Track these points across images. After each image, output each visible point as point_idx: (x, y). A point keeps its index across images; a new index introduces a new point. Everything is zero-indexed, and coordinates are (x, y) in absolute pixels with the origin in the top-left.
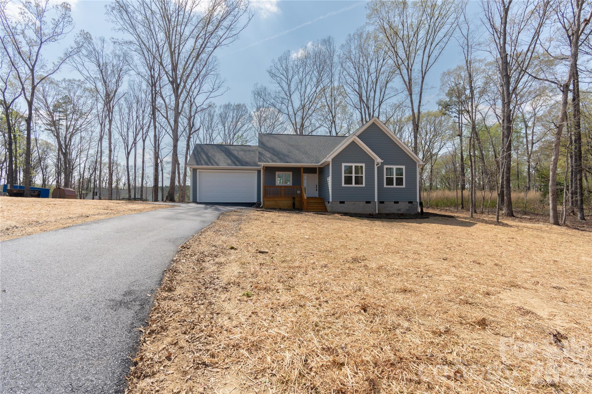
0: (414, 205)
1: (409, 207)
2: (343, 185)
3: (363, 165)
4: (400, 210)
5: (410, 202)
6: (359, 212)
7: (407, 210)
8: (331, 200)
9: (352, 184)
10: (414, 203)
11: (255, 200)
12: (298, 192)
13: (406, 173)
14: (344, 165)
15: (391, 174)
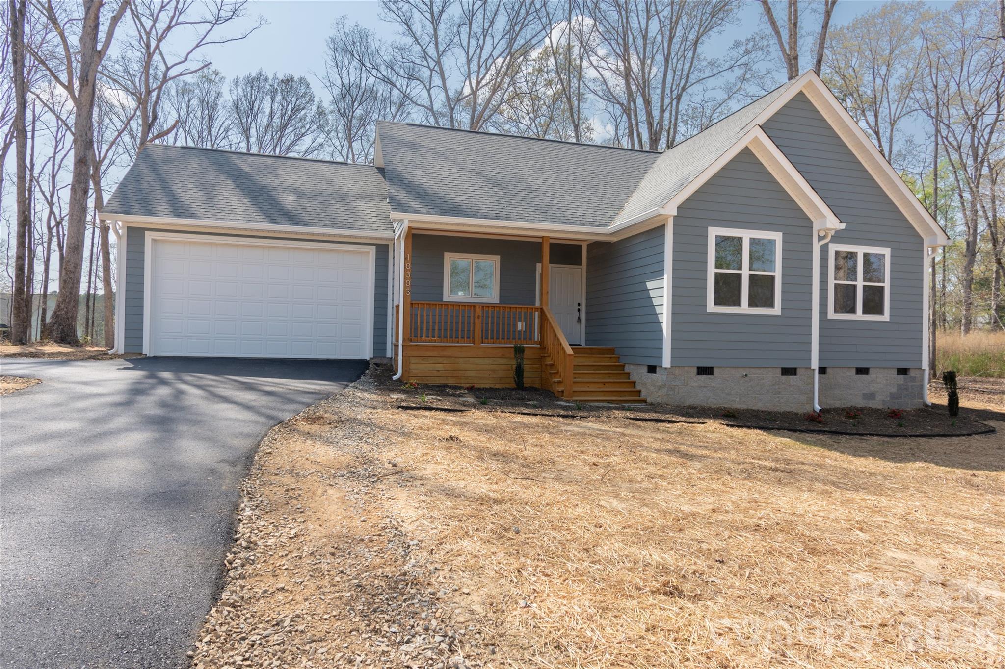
0: (914, 379)
1: (899, 386)
2: (711, 307)
3: (777, 237)
4: (871, 396)
5: (903, 371)
6: (759, 406)
7: (893, 396)
8: (667, 362)
9: (738, 303)
10: (912, 373)
11: (366, 353)
12: (520, 326)
13: (892, 271)
14: (714, 232)
15: (852, 273)
